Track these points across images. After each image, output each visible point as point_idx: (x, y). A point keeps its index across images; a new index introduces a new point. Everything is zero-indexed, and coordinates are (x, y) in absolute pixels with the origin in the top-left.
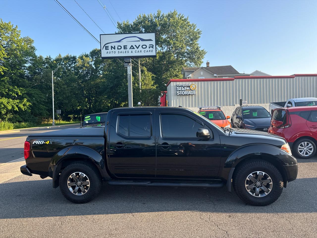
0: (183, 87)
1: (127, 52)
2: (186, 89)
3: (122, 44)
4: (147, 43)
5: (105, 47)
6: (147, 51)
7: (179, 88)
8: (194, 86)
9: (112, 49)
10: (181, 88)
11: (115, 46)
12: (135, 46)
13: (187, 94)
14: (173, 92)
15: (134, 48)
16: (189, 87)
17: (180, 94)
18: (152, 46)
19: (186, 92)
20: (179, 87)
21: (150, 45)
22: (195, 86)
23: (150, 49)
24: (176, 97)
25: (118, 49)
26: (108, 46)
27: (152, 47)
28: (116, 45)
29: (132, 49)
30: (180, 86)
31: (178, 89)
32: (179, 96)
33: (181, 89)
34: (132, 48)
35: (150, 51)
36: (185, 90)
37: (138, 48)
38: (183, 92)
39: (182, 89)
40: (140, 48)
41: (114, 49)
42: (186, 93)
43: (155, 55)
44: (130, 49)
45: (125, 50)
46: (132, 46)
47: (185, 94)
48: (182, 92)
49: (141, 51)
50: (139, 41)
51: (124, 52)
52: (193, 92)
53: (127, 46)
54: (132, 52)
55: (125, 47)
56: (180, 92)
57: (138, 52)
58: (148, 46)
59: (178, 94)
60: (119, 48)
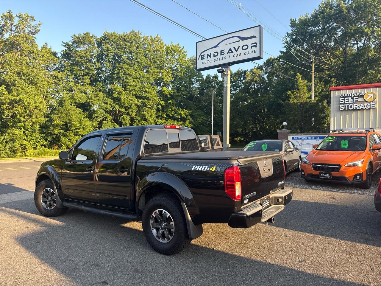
0: (350, 98)
1: (224, 58)
2: (356, 100)
3: (218, 49)
4: (249, 42)
5: (201, 56)
6: (249, 53)
7: (344, 100)
8: (372, 95)
9: (207, 58)
10: (347, 99)
11: (211, 54)
12: (234, 48)
13: (358, 109)
14: (334, 106)
15: (232, 52)
16: (362, 96)
17: (345, 109)
18: (255, 44)
19: (356, 105)
20: (343, 98)
21: (252, 44)
22: (374, 95)
23: (252, 49)
24: (339, 113)
25: (214, 56)
26: (204, 55)
27: (256, 46)
28: (212, 51)
29: (230, 53)
30: (346, 97)
31: (342, 101)
32: (344, 113)
33: (347, 101)
34: (230, 51)
35: (252, 52)
36: (355, 102)
37: (236, 51)
38: (351, 106)
39: (349, 101)
40: (240, 50)
41: (210, 57)
42: (356, 107)
43: (259, 56)
44: (228, 53)
45: (222, 56)
46: (230, 49)
47: (355, 109)
48: (348, 106)
49: (240, 54)
50: (239, 41)
51: (221, 59)
52: (369, 104)
53: (224, 50)
54: (230, 57)
55: (222, 53)
56: (345, 105)
57: (237, 55)
58: (250, 46)
59: (342, 108)
60: (216, 54)
